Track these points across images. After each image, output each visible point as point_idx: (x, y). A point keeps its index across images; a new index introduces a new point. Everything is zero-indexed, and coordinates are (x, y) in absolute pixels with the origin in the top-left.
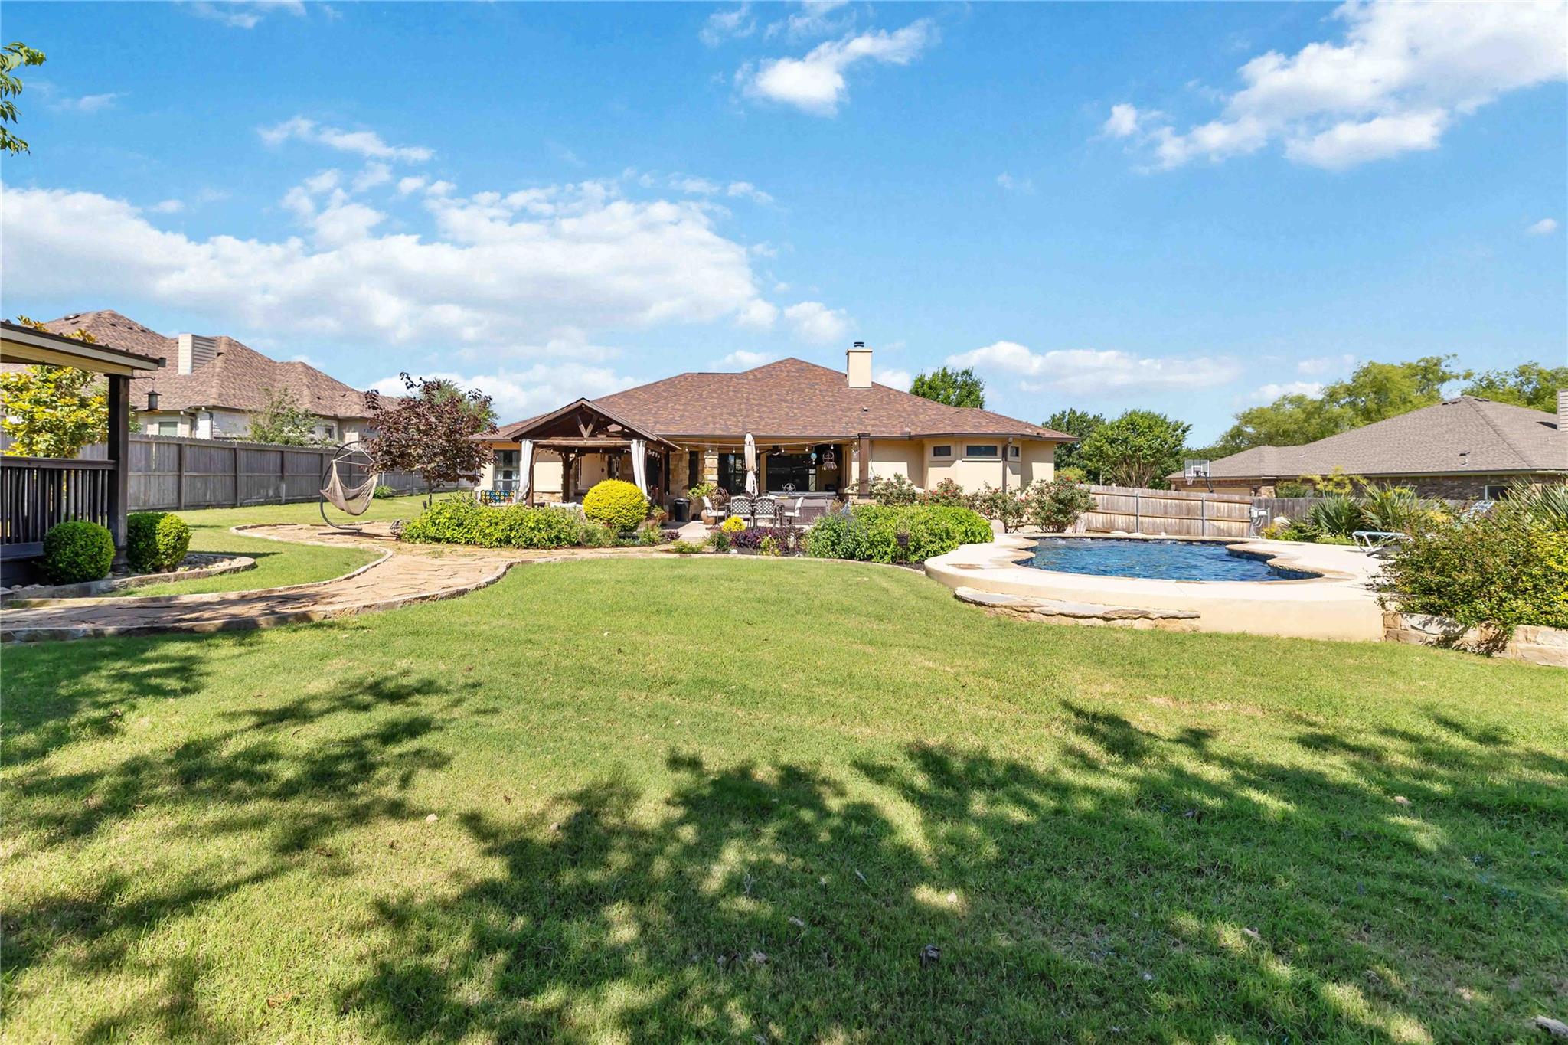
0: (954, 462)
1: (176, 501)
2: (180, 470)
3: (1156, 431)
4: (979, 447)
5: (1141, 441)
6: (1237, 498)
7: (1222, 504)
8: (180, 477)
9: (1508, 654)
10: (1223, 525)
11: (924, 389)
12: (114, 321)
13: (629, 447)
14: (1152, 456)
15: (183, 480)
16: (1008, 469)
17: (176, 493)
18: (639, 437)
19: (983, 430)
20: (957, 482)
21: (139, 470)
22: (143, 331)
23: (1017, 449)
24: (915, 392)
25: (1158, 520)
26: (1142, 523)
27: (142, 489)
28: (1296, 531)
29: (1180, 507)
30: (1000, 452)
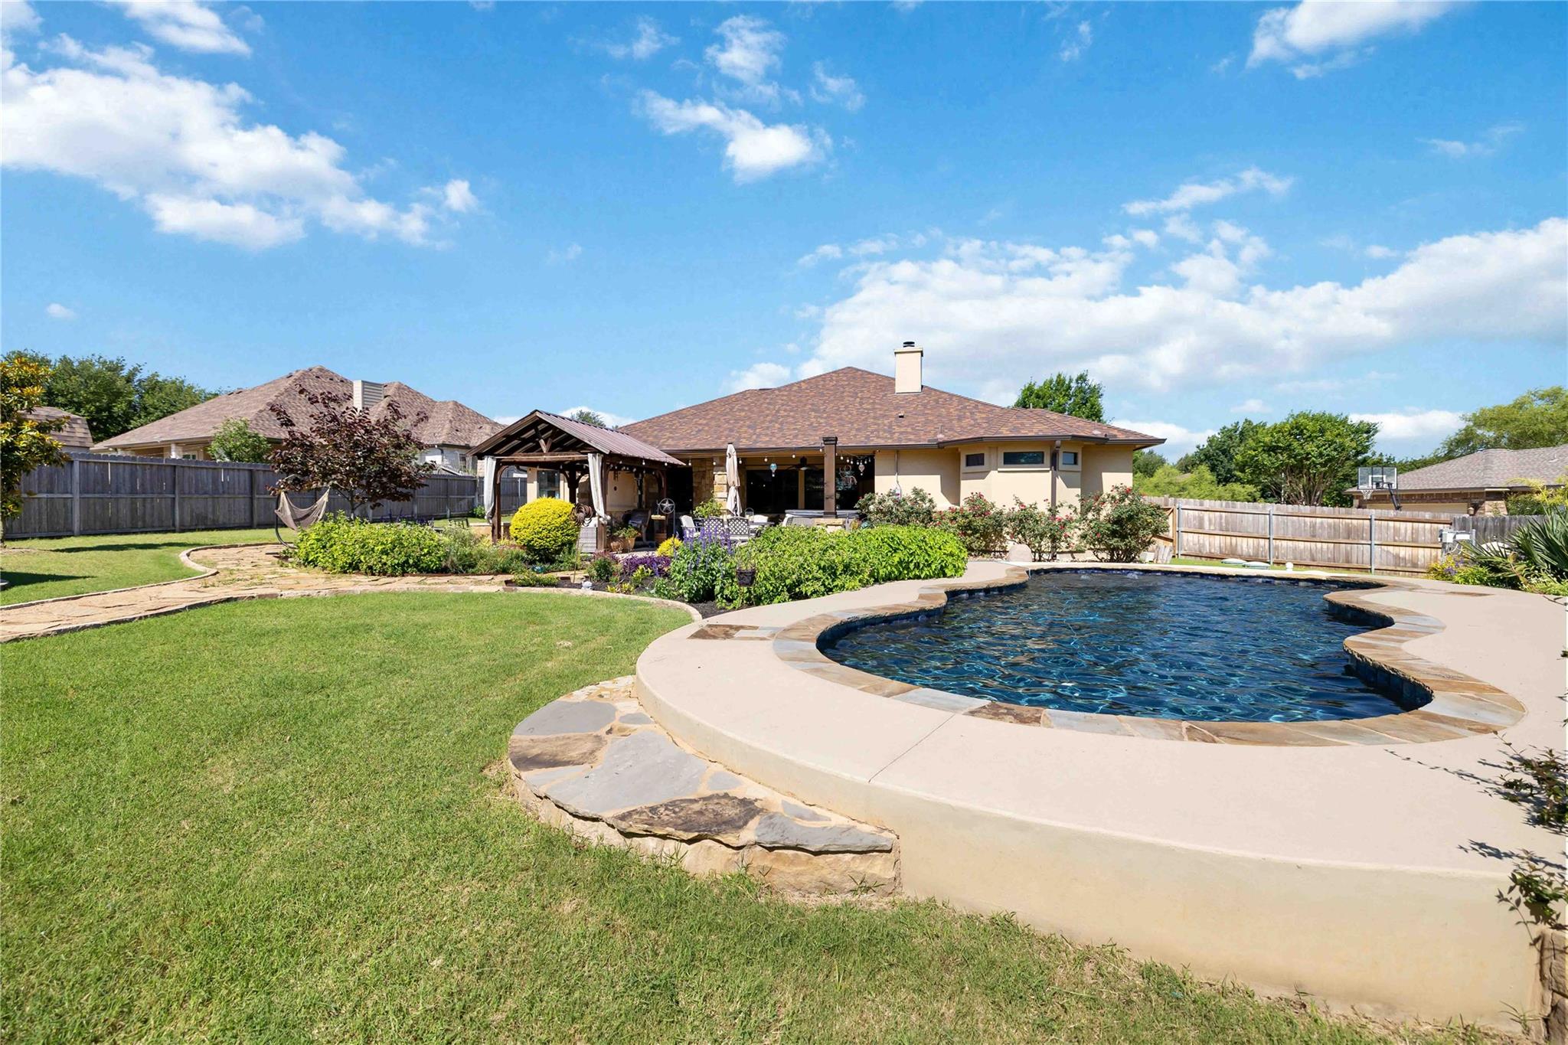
0: (988, 472)
2: (252, 492)
3: (1328, 436)
4: (1021, 455)
5: (1310, 447)
6: (1427, 516)
7: (1403, 525)
8: (252, 499)
10: (1403, 552)
11: (1032, 399)
12: (319, 374)
13: (587, 462)
14: (1323, 465)
15: (255, 502)
16: (1059, 481)
17: (248, 514)
18: (596, 452)
19: (1024, 433)
20: (989, 498)
21: (205, 493)
22: (342, 381)
23: (1076, 455)
24: (1023, 404)
25: (1301, 545)
26: (1276, 548)
27: (210, 509)
28: (1485, 570)
29: (1335, 528)
30: (1047, 459)
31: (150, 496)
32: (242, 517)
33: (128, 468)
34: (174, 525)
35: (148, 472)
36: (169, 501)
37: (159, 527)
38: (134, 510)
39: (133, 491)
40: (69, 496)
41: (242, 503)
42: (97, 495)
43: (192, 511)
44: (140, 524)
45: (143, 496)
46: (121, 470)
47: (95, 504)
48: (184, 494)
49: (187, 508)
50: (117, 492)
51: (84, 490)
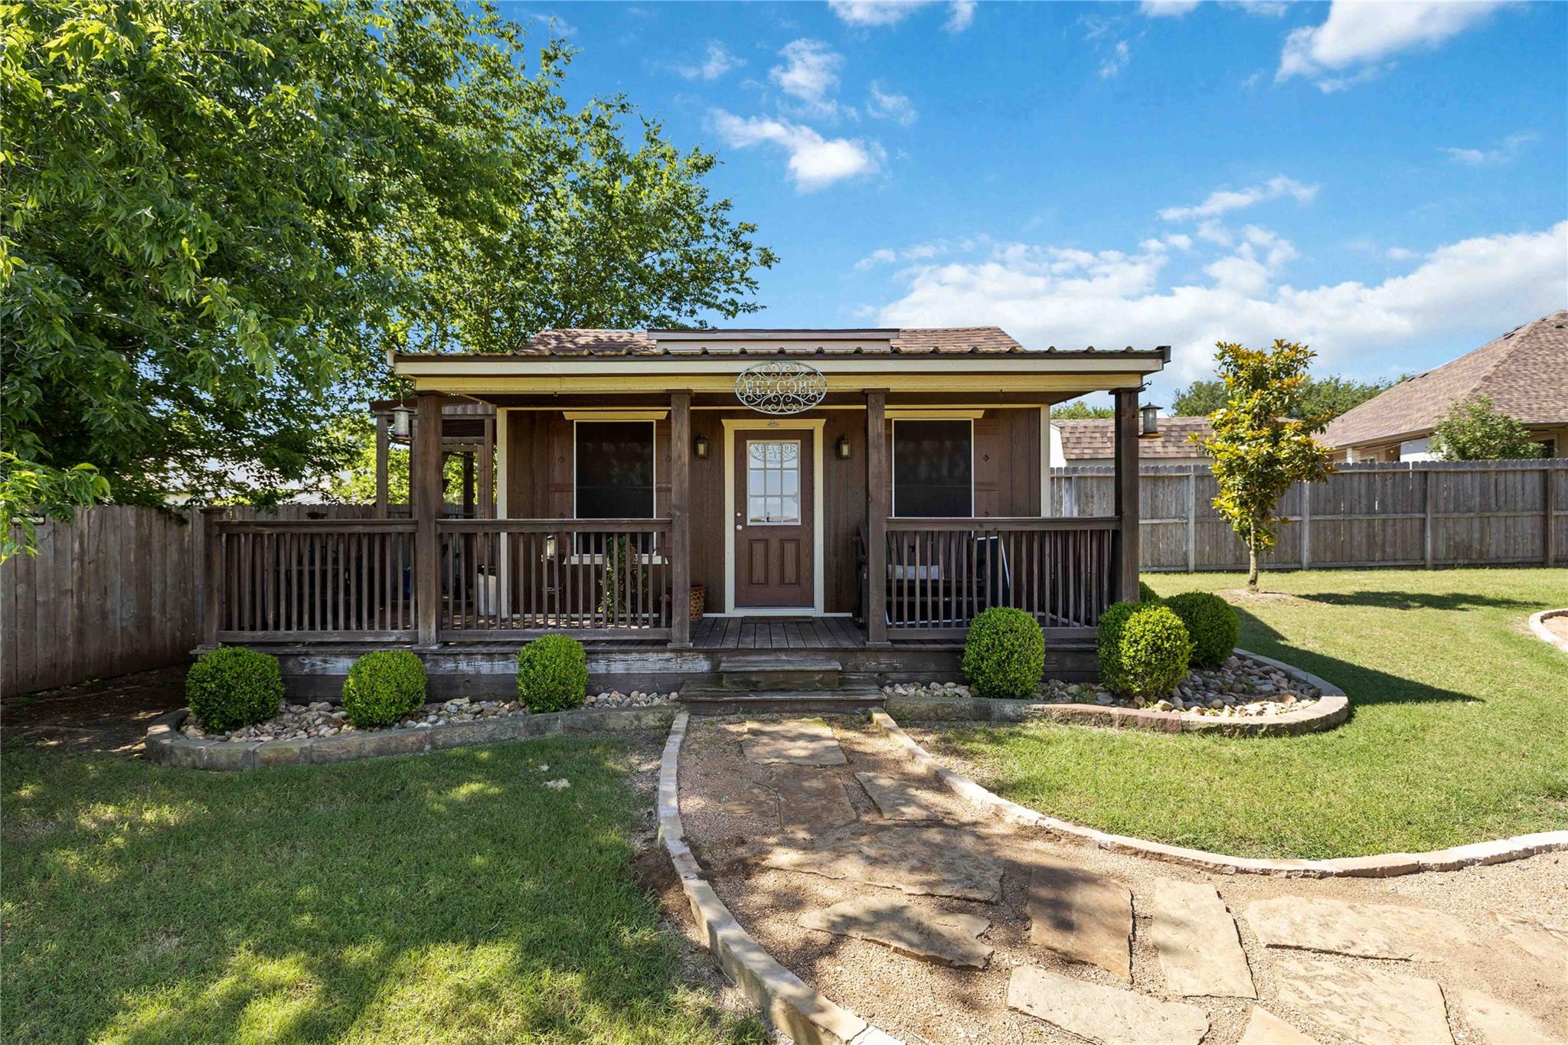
1: (1539, 553)
8: (1545, 518)
15: (1552, 523)
17: (1538, 542)
21: (1470, 510)
27: (1476, 536)
31: (1393, 516)
32: (1530, 547)
33: (1364, 479)
34: (1423, 558)
35: (1389, 483)
36: (1417, 524)
37: (1404, 560)
38: (1371, 537)
39: (1370, 510)
40: (1298, 518)
41: (1528, 525)
42: (1329, 517)
43: (1448, 539)
44: (1378, 555)
45: (1383, 516)
46: (1355, 483)
47: (1325, 528)
48: (1438, 512)
49: (1442, 533)
50: (1351, 513)
51: (1314, 512)
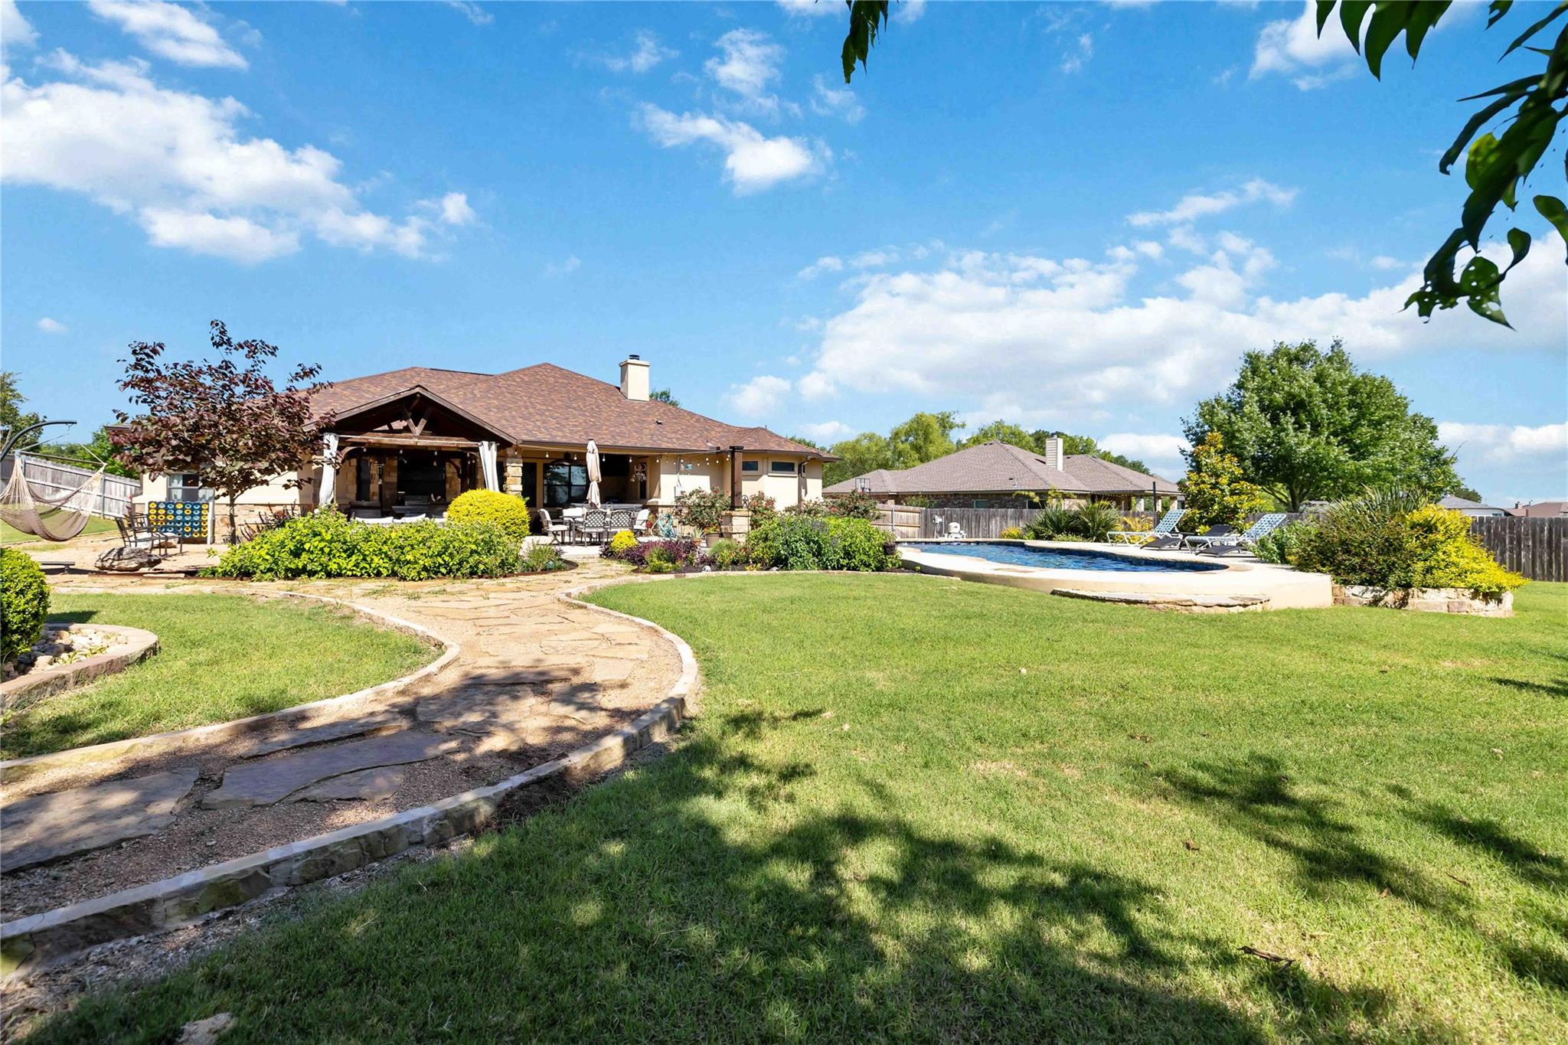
4: (780, 463)
9: (1409, 607)
13: (477, 450)
18: (490, 437)
23: (805, 466)
30: (796, 469)
